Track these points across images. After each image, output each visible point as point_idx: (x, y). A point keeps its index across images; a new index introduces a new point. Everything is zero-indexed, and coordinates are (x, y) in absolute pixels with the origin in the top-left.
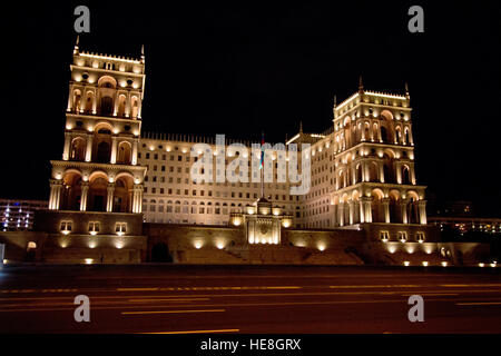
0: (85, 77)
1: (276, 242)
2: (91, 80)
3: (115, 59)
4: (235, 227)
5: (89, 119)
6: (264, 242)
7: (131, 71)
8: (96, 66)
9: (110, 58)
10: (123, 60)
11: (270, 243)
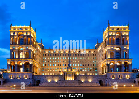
0: (14, 33)
1: (74, 79)
2: (16, 34)
3: (22, 26)
4: (60, 75)
5: (16, 46)
6: (69, 79)
7: (27, 30)
8: (17, 29)
9: (21, 26)
10: (24, 26)
11: (72, 80)
